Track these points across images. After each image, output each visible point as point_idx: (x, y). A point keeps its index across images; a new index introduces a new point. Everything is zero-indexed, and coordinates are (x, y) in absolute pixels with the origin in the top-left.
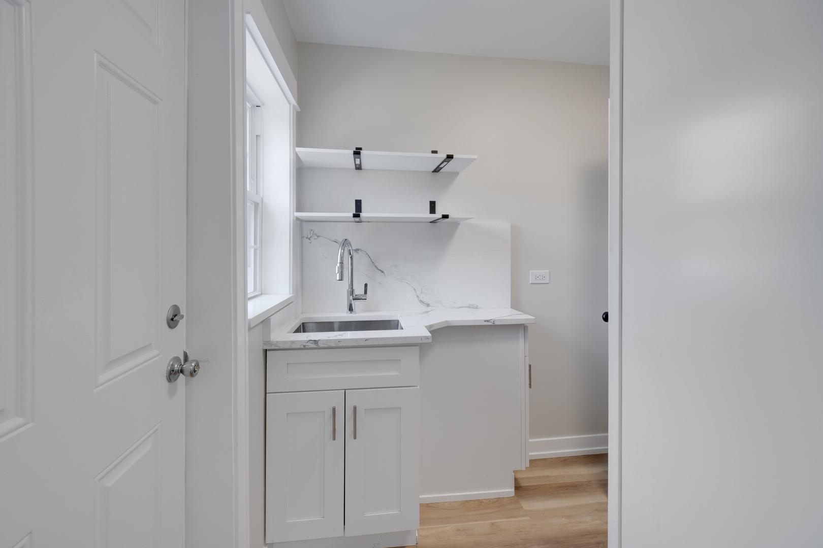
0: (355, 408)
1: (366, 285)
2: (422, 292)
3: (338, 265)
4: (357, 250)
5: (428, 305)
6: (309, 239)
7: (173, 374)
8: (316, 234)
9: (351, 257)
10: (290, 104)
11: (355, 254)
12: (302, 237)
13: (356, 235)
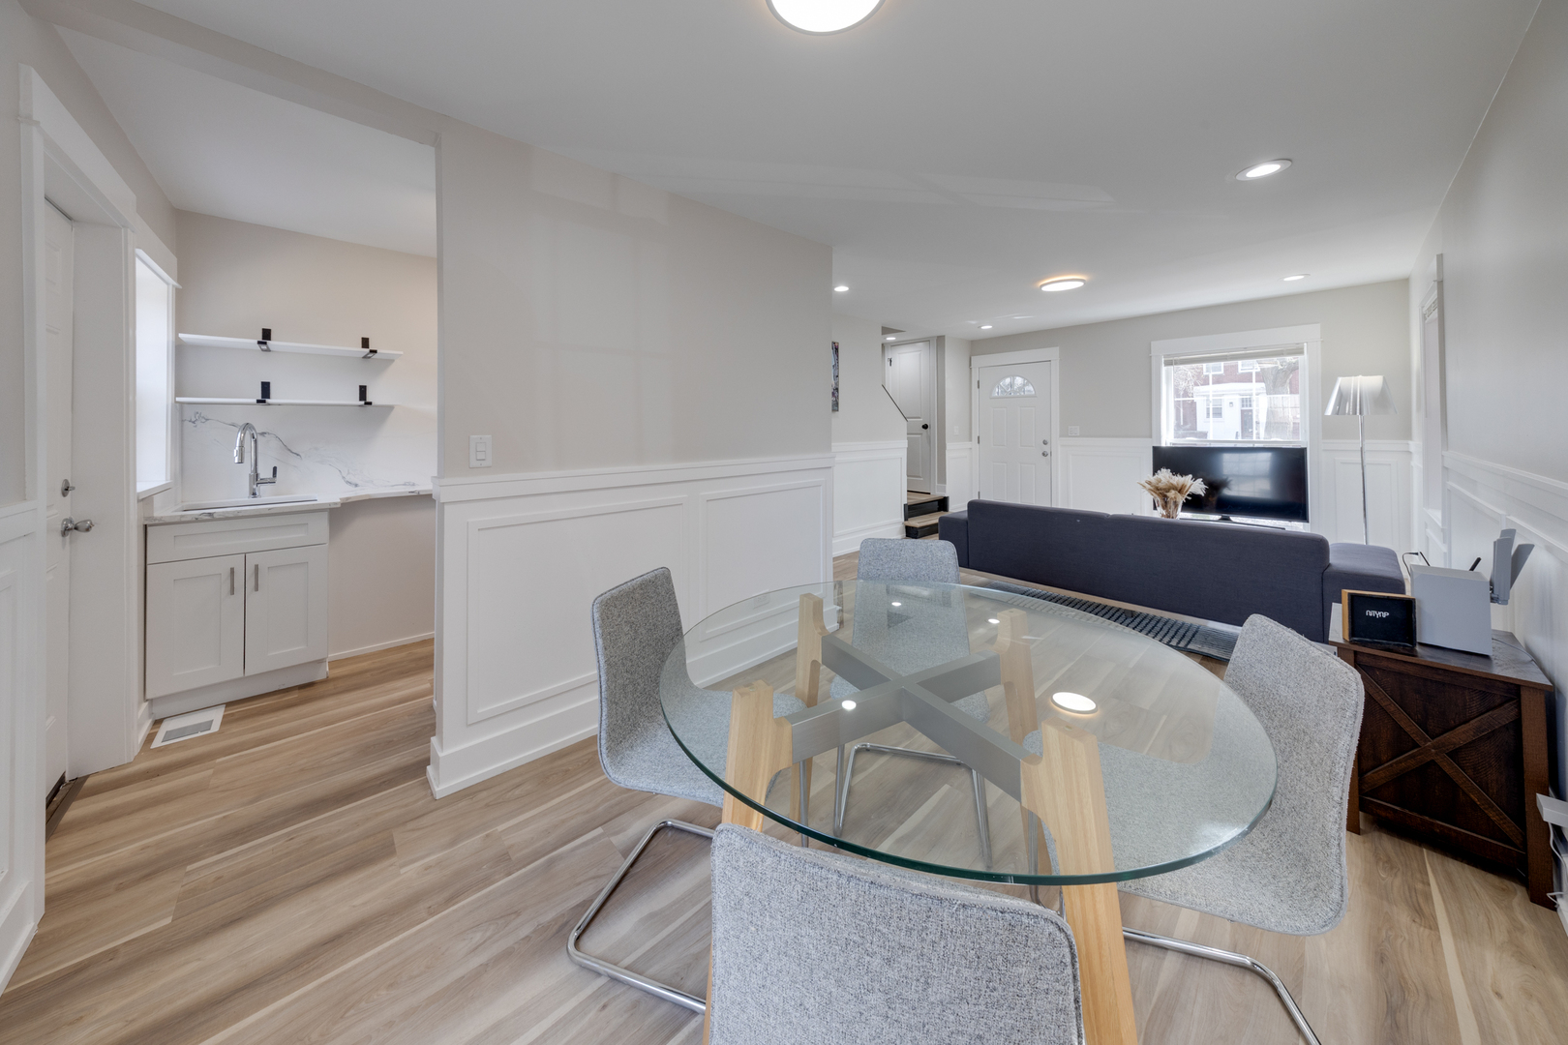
0: (257, 567)
1: (275, 469)
2: (349, 473)
3: (237, 448)
4: (263, 434)
5: (356, 485)
6: (194, 422)
7: (65, 531)
8: (203, 417)
9: (256, 441)
10: (168, 284)
11: (260, 439)
12: (183, 421)
13: (260, 418)
